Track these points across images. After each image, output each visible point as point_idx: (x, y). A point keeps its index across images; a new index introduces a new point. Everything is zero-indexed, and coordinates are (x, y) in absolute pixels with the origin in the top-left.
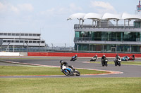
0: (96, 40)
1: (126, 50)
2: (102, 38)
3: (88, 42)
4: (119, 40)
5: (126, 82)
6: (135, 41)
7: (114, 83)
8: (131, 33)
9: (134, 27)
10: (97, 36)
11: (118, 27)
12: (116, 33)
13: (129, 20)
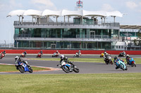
0: (35, 37)
1: (66, 47)
2: (42, 34)
3: (27, 39)
4: (59, 37)
5: (66, 79)
6: (75, 37)
7: (53, 80)
8: (71, 30)
9: (74, 23)
10: (37, 33)
11: (58, 24)
12: (55, 29)
13: (69, 16)
